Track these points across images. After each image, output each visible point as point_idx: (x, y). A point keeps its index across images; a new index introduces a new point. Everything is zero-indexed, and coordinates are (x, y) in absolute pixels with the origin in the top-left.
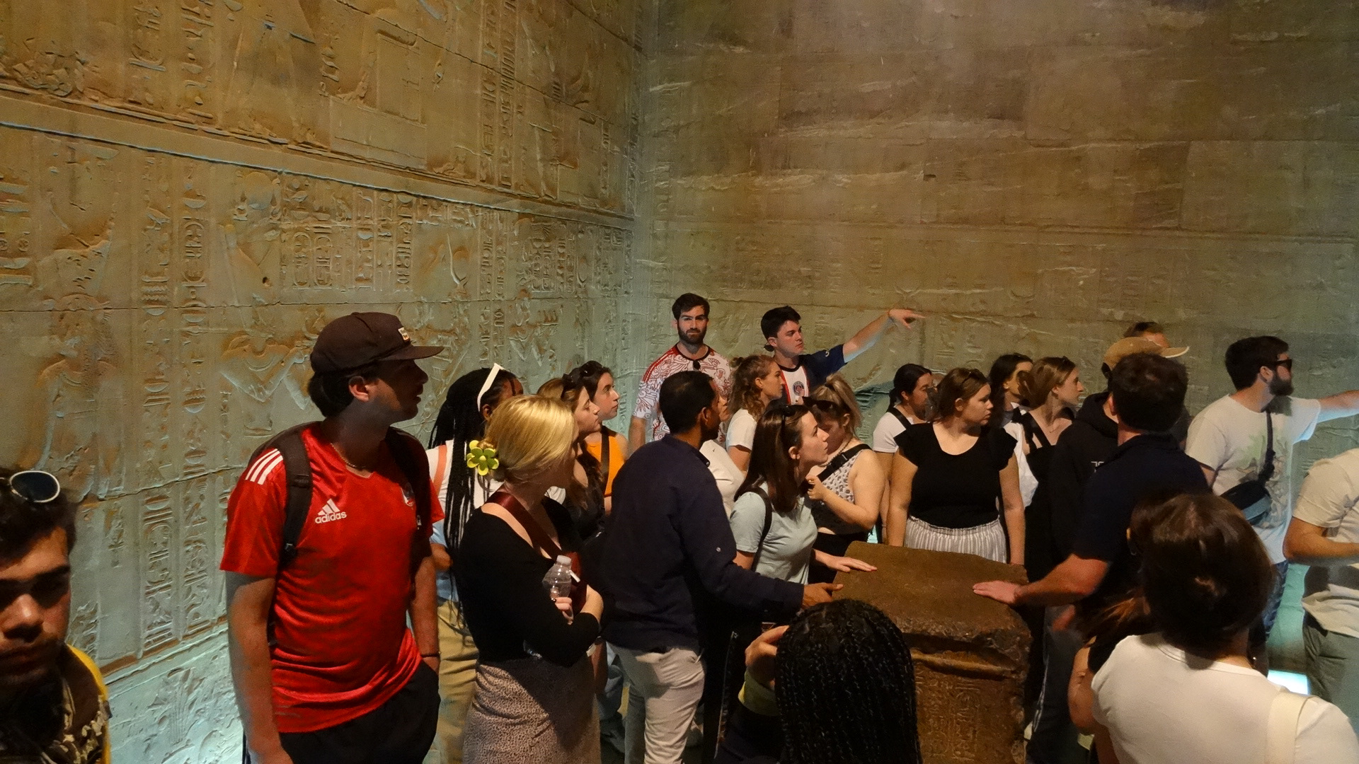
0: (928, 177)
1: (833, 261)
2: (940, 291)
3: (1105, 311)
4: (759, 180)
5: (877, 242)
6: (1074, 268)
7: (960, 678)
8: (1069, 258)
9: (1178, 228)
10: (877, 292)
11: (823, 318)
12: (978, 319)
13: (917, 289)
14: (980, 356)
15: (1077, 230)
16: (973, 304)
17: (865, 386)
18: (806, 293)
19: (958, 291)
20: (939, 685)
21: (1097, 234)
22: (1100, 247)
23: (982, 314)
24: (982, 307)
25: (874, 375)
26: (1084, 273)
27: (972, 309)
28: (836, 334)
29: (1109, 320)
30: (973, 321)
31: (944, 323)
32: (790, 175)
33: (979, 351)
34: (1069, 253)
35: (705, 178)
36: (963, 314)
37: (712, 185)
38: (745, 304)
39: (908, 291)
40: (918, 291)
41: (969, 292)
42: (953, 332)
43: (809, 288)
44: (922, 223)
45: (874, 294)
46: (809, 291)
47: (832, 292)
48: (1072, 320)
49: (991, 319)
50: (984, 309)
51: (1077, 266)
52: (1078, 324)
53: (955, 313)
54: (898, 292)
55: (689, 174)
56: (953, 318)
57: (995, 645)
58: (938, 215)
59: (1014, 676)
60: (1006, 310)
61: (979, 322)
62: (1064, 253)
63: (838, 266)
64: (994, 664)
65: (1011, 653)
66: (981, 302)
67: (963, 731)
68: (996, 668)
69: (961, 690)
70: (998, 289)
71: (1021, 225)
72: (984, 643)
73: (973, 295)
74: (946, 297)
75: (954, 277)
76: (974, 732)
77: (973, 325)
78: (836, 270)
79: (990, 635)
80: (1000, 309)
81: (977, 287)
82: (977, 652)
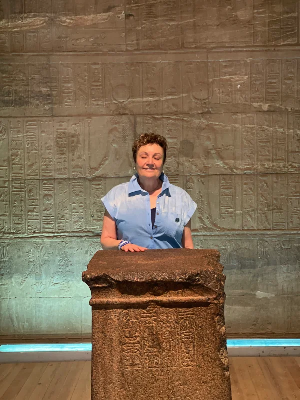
0: (128, 16)
1: (65, 82)
2: (145, 100)
3: (256, 105)
5: (97, 67)
6: (233, 77)
7: (181, 310)
8: (230, 70)
9: (298, 44)
10: (100, 103)
11: (61, 126)
12: (173, 117)
13: (128, 99)
14: (176, 144)
15: (233, 50)
16: (168, 107)
17: (97, 174)
18: (47, 108)
19: (157, 99)
20: (167, 317)
21: (247, 51)
22: (249, 60)
23: (176, 114)
24: (174, 109)
25: (103, 165)
26: (240, 80)
27: (168, 111)
28: (73, 137)
29: (260, 111)
30: (170, 119)
31: (150, 122)
33: (176, 140)
34: (231, 67)
36: (162, 115)
39: (122, 101)
40: (129, 101)
41: (164, 99)
43: (50, 103)
44: (127, 51)
45: (98, 105)
46: (50, 106)
47: (67, 105)
48: (235, 114)
49: (181, 117)
50: (176, 110)
51: (236, 75)
52: (240, 116)
53: (157, 114)
54: (115, 102)
56: (155, 118)
57: (202, 282)
58: (138, 44)
59: (216, 302)
60: (191, 109)
61: (173, 119)
62: (226, 67)
63: (70, 85)
64: (203, 296)
65: (212, 286)
66: (174, 105)
67: (186, 348)
68: (204, 298)
69: (183, 318)
70: (184, 95)
71: (196, 48)
72: (194, 281)
73: (167, 100)
74: (149, 104)
75: (152, 88)
76: (194, 346)
77: (169, 122)
78: (69, 89)
79: (198, 275)
80: (186, 109)
81: (170, 95)
82: (191, 290)
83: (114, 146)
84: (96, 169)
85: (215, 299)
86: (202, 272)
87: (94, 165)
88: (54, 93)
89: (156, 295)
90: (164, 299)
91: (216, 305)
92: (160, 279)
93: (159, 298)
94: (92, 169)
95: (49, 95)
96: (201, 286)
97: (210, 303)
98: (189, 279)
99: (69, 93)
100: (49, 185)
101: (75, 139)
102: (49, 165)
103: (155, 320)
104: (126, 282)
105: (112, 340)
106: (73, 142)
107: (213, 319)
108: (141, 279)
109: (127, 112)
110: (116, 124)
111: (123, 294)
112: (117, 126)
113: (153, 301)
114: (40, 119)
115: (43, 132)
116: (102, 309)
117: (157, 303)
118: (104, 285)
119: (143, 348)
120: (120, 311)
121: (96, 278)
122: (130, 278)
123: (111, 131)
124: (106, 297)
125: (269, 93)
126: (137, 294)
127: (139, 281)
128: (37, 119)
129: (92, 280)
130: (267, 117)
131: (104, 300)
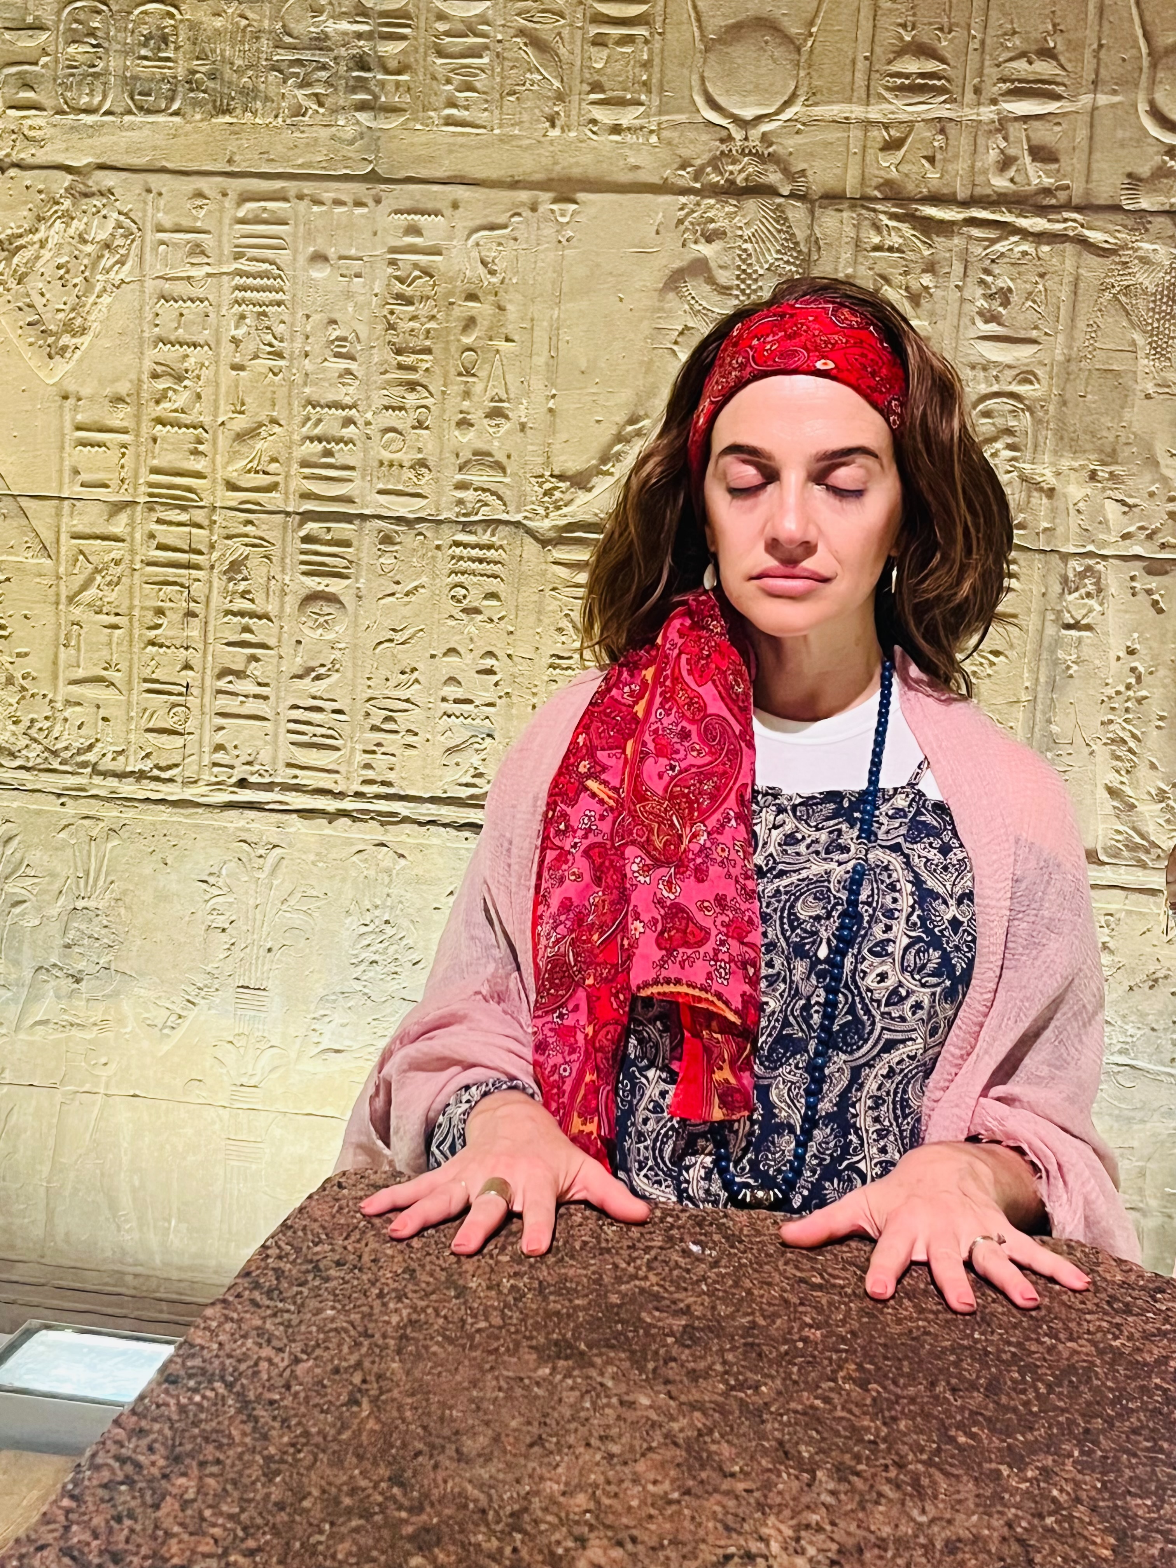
2: (877, 111)
10: (628, 117)
11: (414, 230)
12: (1025, 223)
13: (787, 103)
14: (1027, 377)
16: (1006, 163)
17: (580, 506)
18: (349, 129)
19: (944, 112)
23: (1044, 203)
24: (1037, 177)
27: (1000, 183)
28: (472, 297)
30: (1008, 229)
31: (895, 240)
33: (1023, 353)
36: (965, 204)
38: (109, 180)
39: (749, 113)
40: (789, 114)
41: (987, 113)
42: (927, 280)
43: (362, 106)
45: (616, 129)
46: (363, 117)
47: (453, 122)
49: (1074, 222)
50: (1047, 182)
53: (935, 199)
54: (710, 116)
56: (927, 222)
60: (1132, 183)
61: (1025, 234)
66: (1036, 151)
70: (1104, 99)
73: (1002, 125)
74: (895, 139)
75: (923, 51)
77: (1000, 247)
78: (468, 28)
80: (1106, 180)
81: (1019, 93)
84: (581, 481)
87: (573, 464)
88: (391, 49)
94: (561, 477)
95: (363, 62)
99: (472, 51)
100: (329, 543)
101: (482, 310)
102: (339, 440)
106: (469, 324)
110: (709, 238)
112: (706, 250)
114: (307, 188)
115: (319, 258)
123: (675, 280)
128: (292, 187)
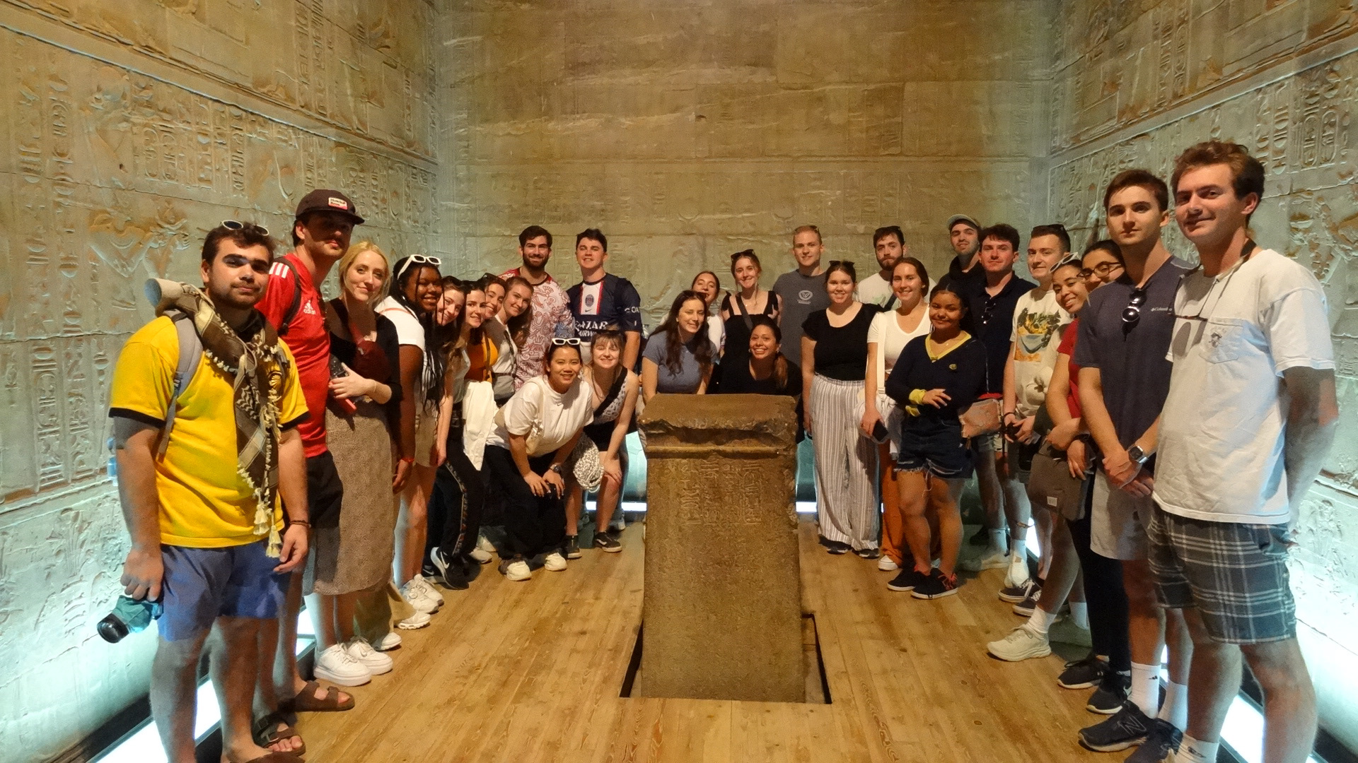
0: (700, 117)
1: (624, 195)
2: (716, 217)
3: (850, 226)
4: (551, 125)
5: (660, 176)
6: (823, 191)
7: (745, 461)
8: (818, 183)
9: (901, 154)
10: (663, 220)
12: (749, 239)
13: (697, 216)
15: (823, 159)
16: (744, 226)
17: (657, 304)
19: (730, 216)
20: (731, 469)
21: (840, 161)
22: (842, 172)
23: (753, 234)
24: (751, 229)
25: (665, 293)
26: (832, 195)
27: (743, 231)
28: (631, 260)
29: (854, 234)
30: (745, 240)
31: (722, 243)
32: (578, 119)
34: (820, 179)
35: (502, 124)
36: (736, 235)
37: (509, 130)
39: (689, 218)
40: (697, 218)
41: (740, 216)
43: (603, 219)
44: (697, 158)
45: (660, 222)
46: (603, 222)
47: (624, 222)
49: (759, 238)
50: (753, 230)
51: (826, 189)
52: (830, 239)
53: (730, 234)
54: (680, 219)
55: (486, 121)
56: (729, 239)
57: (770, 431)
58: (710, 151)
59: (785, 453)
60: (772, 229)
62: (815, 179)
63: (627, 198)
64: (770, 446)
65: (782, 436)
66: (751, 223)
67: (751, 503)
68: (771, 449)
69: (747, 470)
70: (764, 212)
71: (778, 156)
72: (762, 430)
73: (743, 218)
74: (721, 222)
75: (726, 203)
76: (759, 502)
78: (626, 202)
79: (766, 423)
80: (766, 229)
81: (746, 211)
82: (757, 438)
83: (679, 271)
84: (657, 299)
85: (784, 450)
86: (771, 420)
87: (654, 295)
88: (609, 207)
89: (719, 444)
90: (728, 448)
91: (785, 456)
92: (723, 426)
93: (721, 448)
94: (652, 298)
95: (603, 210)
96: (770, 435)
97: (779, 455)
98: (756, 426)
99: (627, 207)
101: (632, 262)
103: (717, 472)
104: (685, 429)
105: (668, 491)
106: (630, 265)
107: (781, 472)
108: (703, 426)
109: (694, 232)
110: (682, 245)
111: (681, 441)
112: (680, 247)
113: (714, 451)
116: (657, 458)
117: (719, 452)
118: (661, 432)
119: (703, 500)
120: (678, 460)
121: (652, 423)
122: (690, 425)
123: (675, 254)
124: (663, 445)
125: (865, 211)
126: (697, 442)
127: (700, 427)
129: (647, 425)
130: (862, 240)
131: (661, 448)
